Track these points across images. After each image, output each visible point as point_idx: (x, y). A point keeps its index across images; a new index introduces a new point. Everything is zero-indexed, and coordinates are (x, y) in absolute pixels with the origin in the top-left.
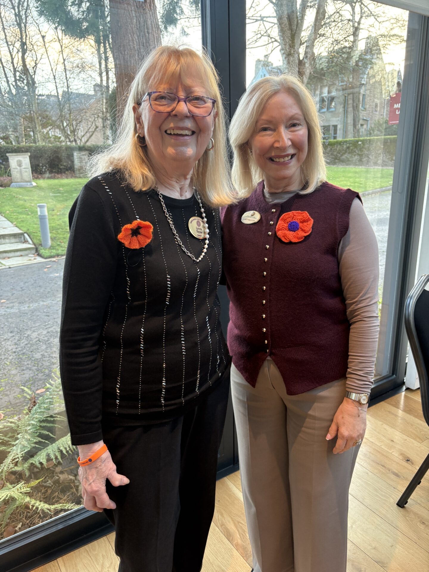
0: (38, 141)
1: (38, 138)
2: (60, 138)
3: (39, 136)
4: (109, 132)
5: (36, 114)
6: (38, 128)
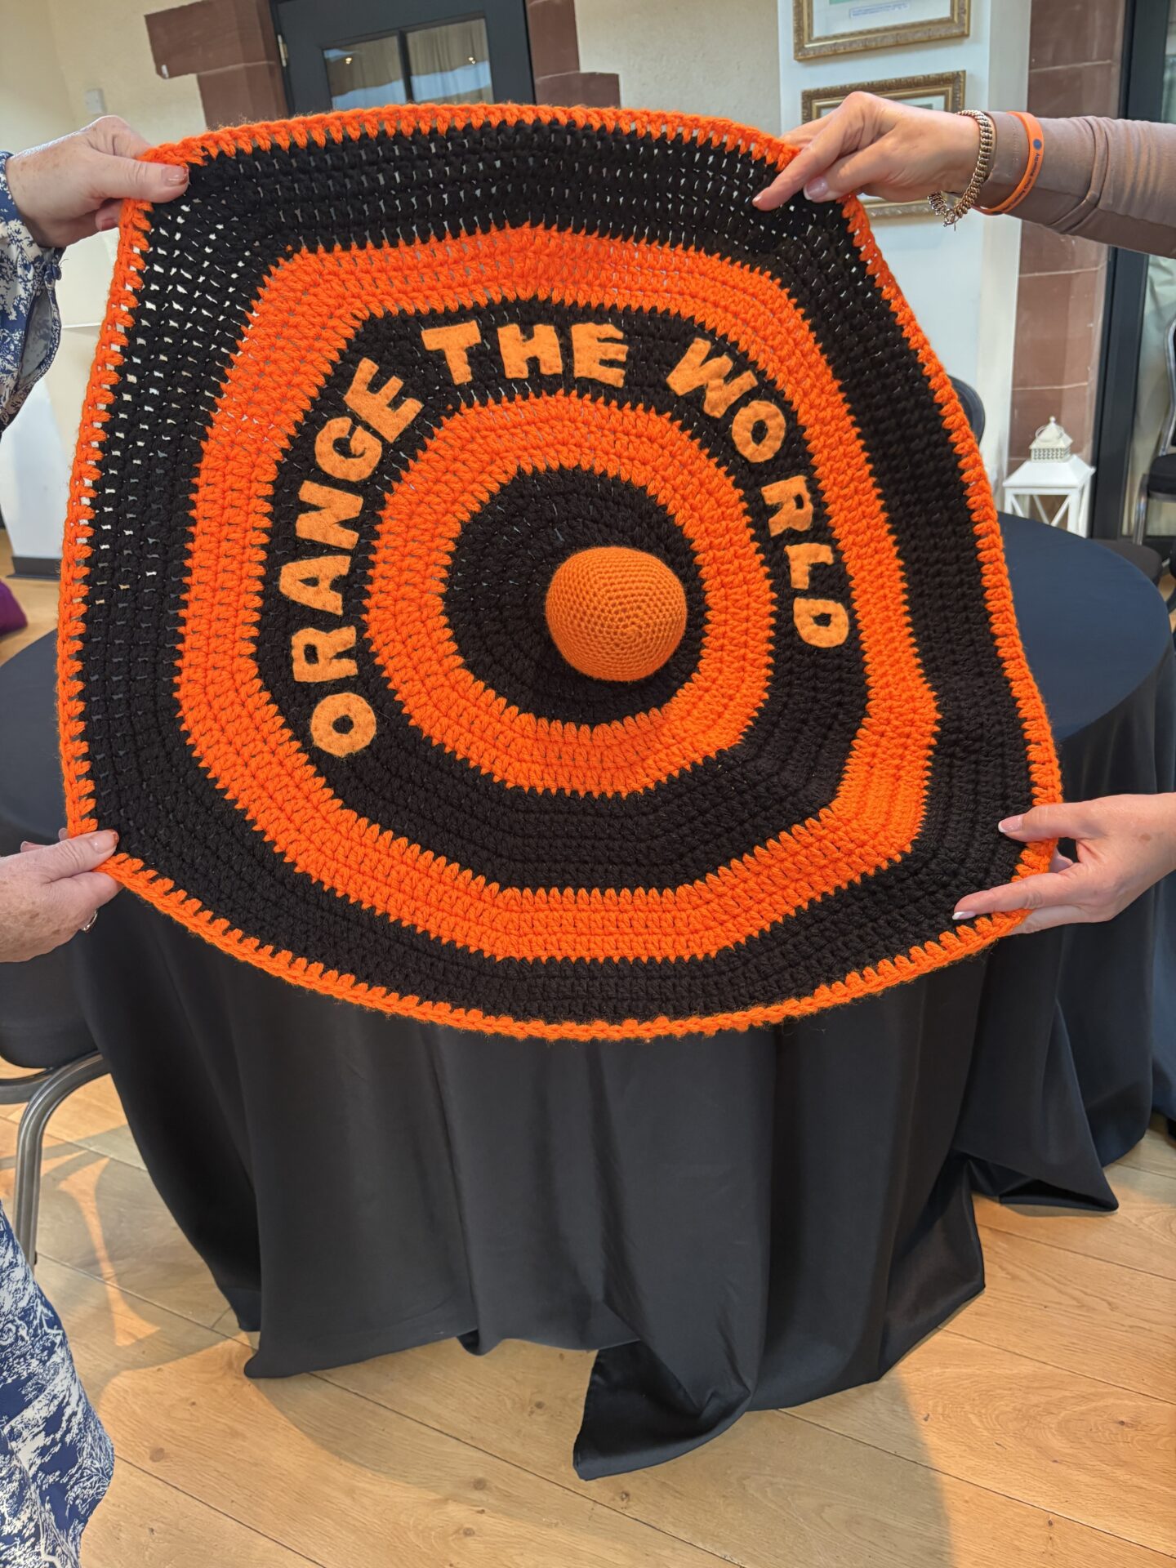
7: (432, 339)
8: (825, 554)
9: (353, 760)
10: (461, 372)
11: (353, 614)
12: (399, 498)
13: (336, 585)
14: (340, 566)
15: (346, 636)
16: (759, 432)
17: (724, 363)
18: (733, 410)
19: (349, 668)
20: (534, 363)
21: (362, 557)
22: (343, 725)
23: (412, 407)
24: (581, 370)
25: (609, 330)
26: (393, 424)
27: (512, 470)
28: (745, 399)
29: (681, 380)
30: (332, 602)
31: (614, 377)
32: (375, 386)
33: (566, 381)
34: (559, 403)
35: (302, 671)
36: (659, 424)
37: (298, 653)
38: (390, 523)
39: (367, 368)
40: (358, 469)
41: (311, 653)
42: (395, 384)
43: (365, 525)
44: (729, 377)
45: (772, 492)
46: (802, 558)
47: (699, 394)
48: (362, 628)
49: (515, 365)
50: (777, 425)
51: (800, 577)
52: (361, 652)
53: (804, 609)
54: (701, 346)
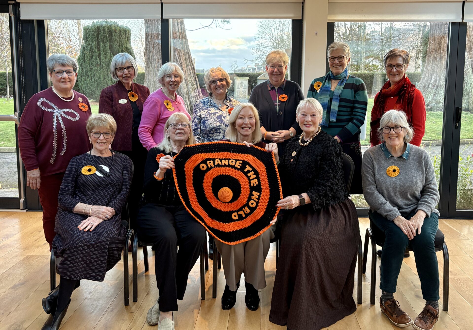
0: (361, 69)
1: (361, 67)
2: (378, 66)
3: (362, 66)
4: (420, 62)
5: (363, 50)
6: (362, 60)
7: (247, 166)
8: (244, 216)
9: (200, 169)
10: (246, 170)
11: (216, 166)
12: (229, 168)
13: (218, 164)
14: (220, 164)
15: (213, 166)
16: (252, 204)
17: (257, 197)
18: (253, 200)
19: (210, 166)
20: (250, 176)
21: (222, 166)
22: (203, 167)
23: (239, 167)
24: (251, 181)
25: (257, 183)
26: (237, 166)
27: (237, 178)
28: (255, 201)
29: (254, 193)
30: (216, 163)
31: (252, 185)
32: (240, 163)
33: (250, 180)
34: (247, 180)
35: (208, 162)
36: (248, 192)
37: (210, 161)
38: (226, 168)
39: (241, 162)
40: (231, 163)
41: (210, 163)
42: (241, 165)
43: (225, 166)
44: (256, 198)
45: (246, 208)
46: (241, 213)
47: (253, 195)
48: (214, 167)
49: (249, 174)
50: (254, 205)
51: (239, 213)
52: (212, 168)
53: (235, 214)
54: (259, 194)
